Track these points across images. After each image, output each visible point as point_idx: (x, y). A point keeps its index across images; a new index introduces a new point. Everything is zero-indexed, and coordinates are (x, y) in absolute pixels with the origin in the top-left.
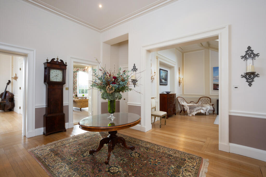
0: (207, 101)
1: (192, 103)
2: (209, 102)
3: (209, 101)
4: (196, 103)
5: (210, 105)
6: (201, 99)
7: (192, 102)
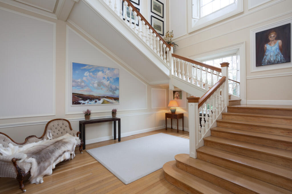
0: (64, 127)
1: (33, 142)
2: (68, 129)
3: (66, 126)
4: (42, 138)
5: (74, 136)
6: (51, 124)
7: (31, 139)
